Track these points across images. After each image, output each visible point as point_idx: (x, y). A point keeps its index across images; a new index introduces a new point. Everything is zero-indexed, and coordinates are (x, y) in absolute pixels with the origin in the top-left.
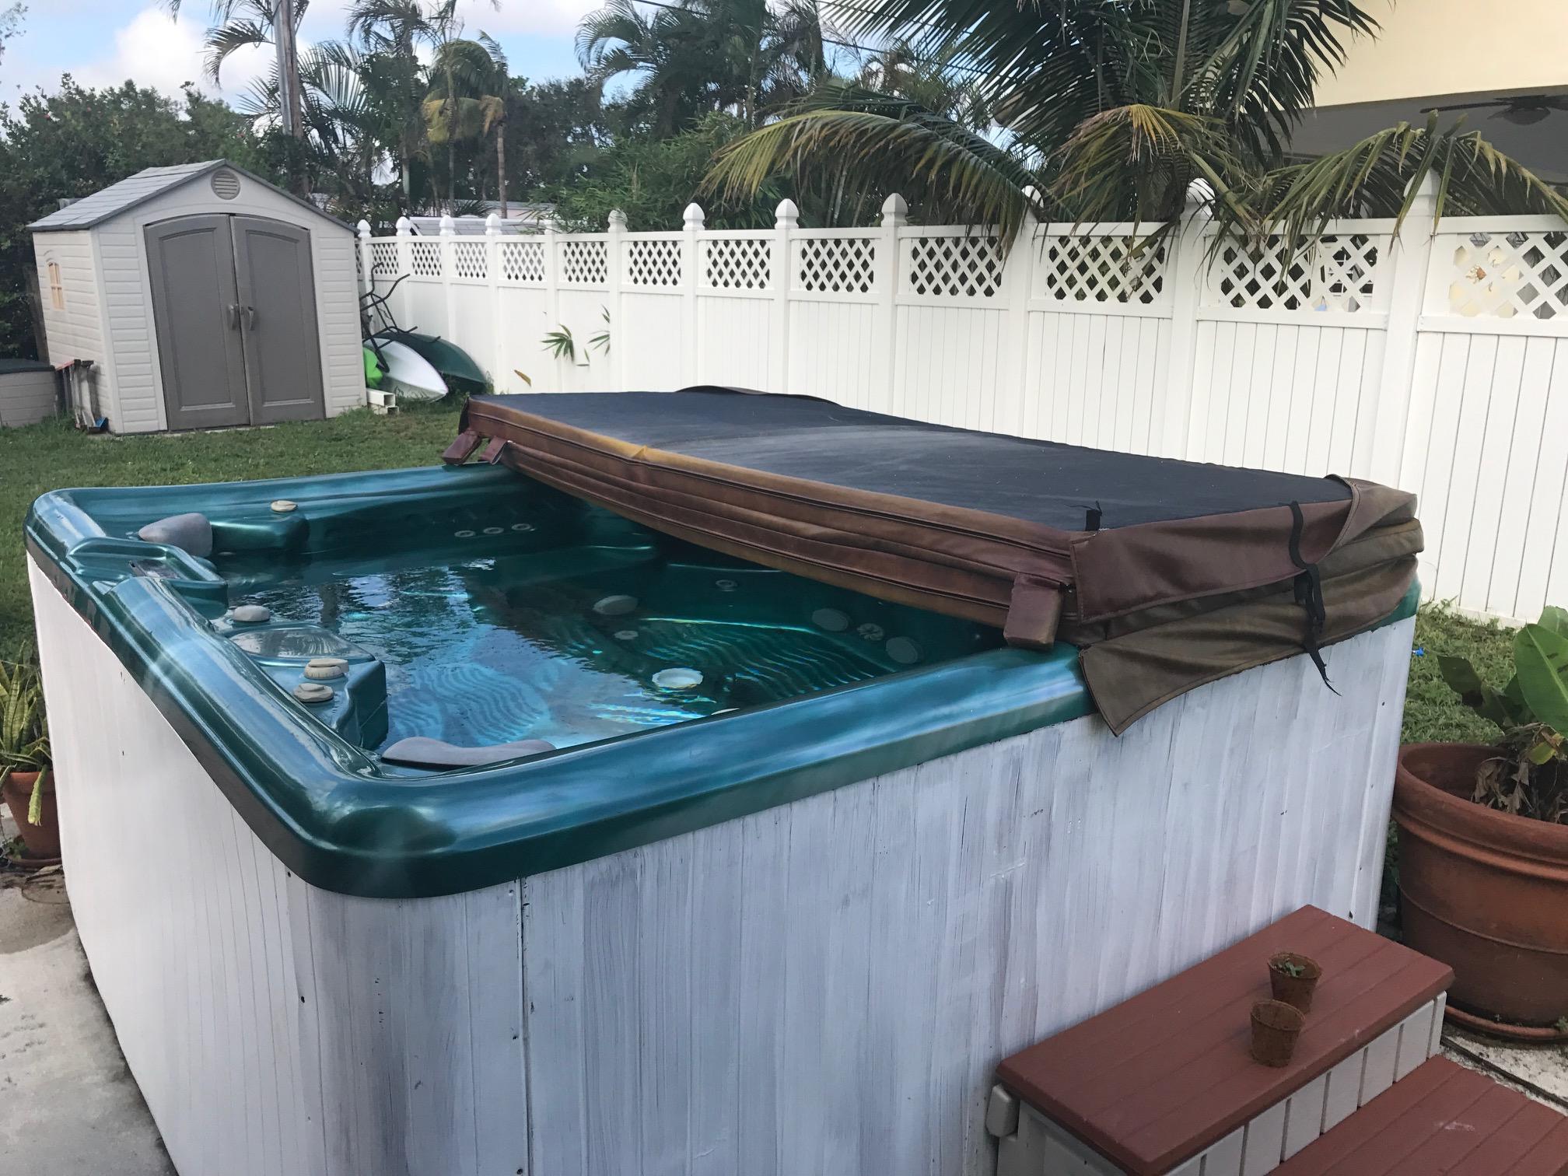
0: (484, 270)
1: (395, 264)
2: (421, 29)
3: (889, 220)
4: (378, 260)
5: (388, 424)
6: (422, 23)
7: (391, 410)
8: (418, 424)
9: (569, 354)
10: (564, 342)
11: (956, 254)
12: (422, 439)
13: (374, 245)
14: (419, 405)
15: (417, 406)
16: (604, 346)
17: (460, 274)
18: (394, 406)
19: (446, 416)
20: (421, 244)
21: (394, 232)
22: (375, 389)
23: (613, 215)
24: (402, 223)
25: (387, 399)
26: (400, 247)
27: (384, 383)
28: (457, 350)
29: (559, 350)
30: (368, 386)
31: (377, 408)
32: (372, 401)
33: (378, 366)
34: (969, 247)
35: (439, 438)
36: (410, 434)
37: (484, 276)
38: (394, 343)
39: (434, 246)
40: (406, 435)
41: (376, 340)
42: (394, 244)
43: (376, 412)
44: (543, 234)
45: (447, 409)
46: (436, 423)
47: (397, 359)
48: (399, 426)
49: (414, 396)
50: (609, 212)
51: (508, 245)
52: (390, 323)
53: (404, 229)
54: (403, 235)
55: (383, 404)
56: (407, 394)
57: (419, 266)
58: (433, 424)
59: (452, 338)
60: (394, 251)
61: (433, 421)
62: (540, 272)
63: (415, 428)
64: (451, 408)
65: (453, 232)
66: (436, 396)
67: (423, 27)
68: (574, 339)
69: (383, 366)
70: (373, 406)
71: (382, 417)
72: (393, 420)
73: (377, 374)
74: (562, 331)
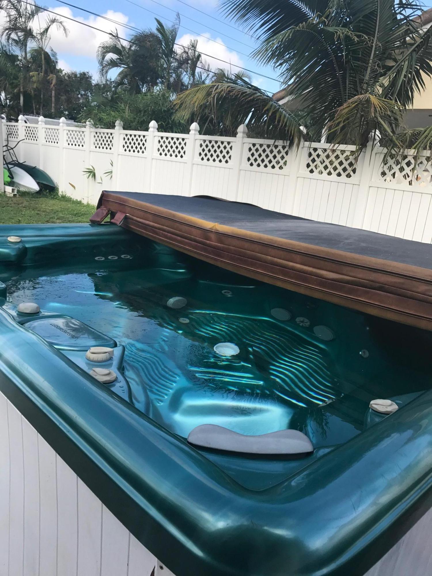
0: (57, 140)
1: (17, 134)
2: (32, 38)
3: (240, 135)
4: (9, 132)
5: (14, 201)
6: (33, 35)
7: (15, 195)
8: (27, 202)
9: (93, 178)
10: (92, 173)
11: (268, 151)
12: (29, 208)
13: (7, 126)
14: (26, 194)
15: (25, 194)
16: (110, 176)
17: (47, 141)
18: (16, 193)
19: (38, 199)
20: (29, 127)
21: (17, 121)
22: (7, 185)
23: (117, 123)
24: (21, 117)
25: (13, 190)
26: (19, 127)
27: (11, 183)
28: (44, 173)
29: (89, 176)
30: (4, 184)
31: (8, 193)
32: (6, 190)
33: (9, 176)
34: (274, 149)
35: (37, 208)
36: (24, 205)
37: (57, 143)
38: (16, 167)
39: (35, 129)
40: (22, 206)
41: (9, 165)
42: (16, 126)
43: (8, 195)
44: (85, 128)
45: (38, 196)
46: (35, 202)
47: (17, 174)
48: (18, 202)
49: (24, 190)
50: (116, 121)
51: (69, 131)
52: (15, 159)
53: (22, 120)
54: (21, 123)
55: (11, 192)
56: (22, 189)
57: (28, 136)
58: (33, 202)
59: (41, 168)
60: (17, 129)
61: (33, 201)
62: (83, 143)
63: (26, 203)
64: (40, 196)
65: (44, 123)
66: (34, 190)
67: (33, 37)
68: (96, 172)
69: (11, 176)
70: (6, 193)
71: (10, 197)
72: (15, 199)
73: (9, 179)
74: (91, 168)
